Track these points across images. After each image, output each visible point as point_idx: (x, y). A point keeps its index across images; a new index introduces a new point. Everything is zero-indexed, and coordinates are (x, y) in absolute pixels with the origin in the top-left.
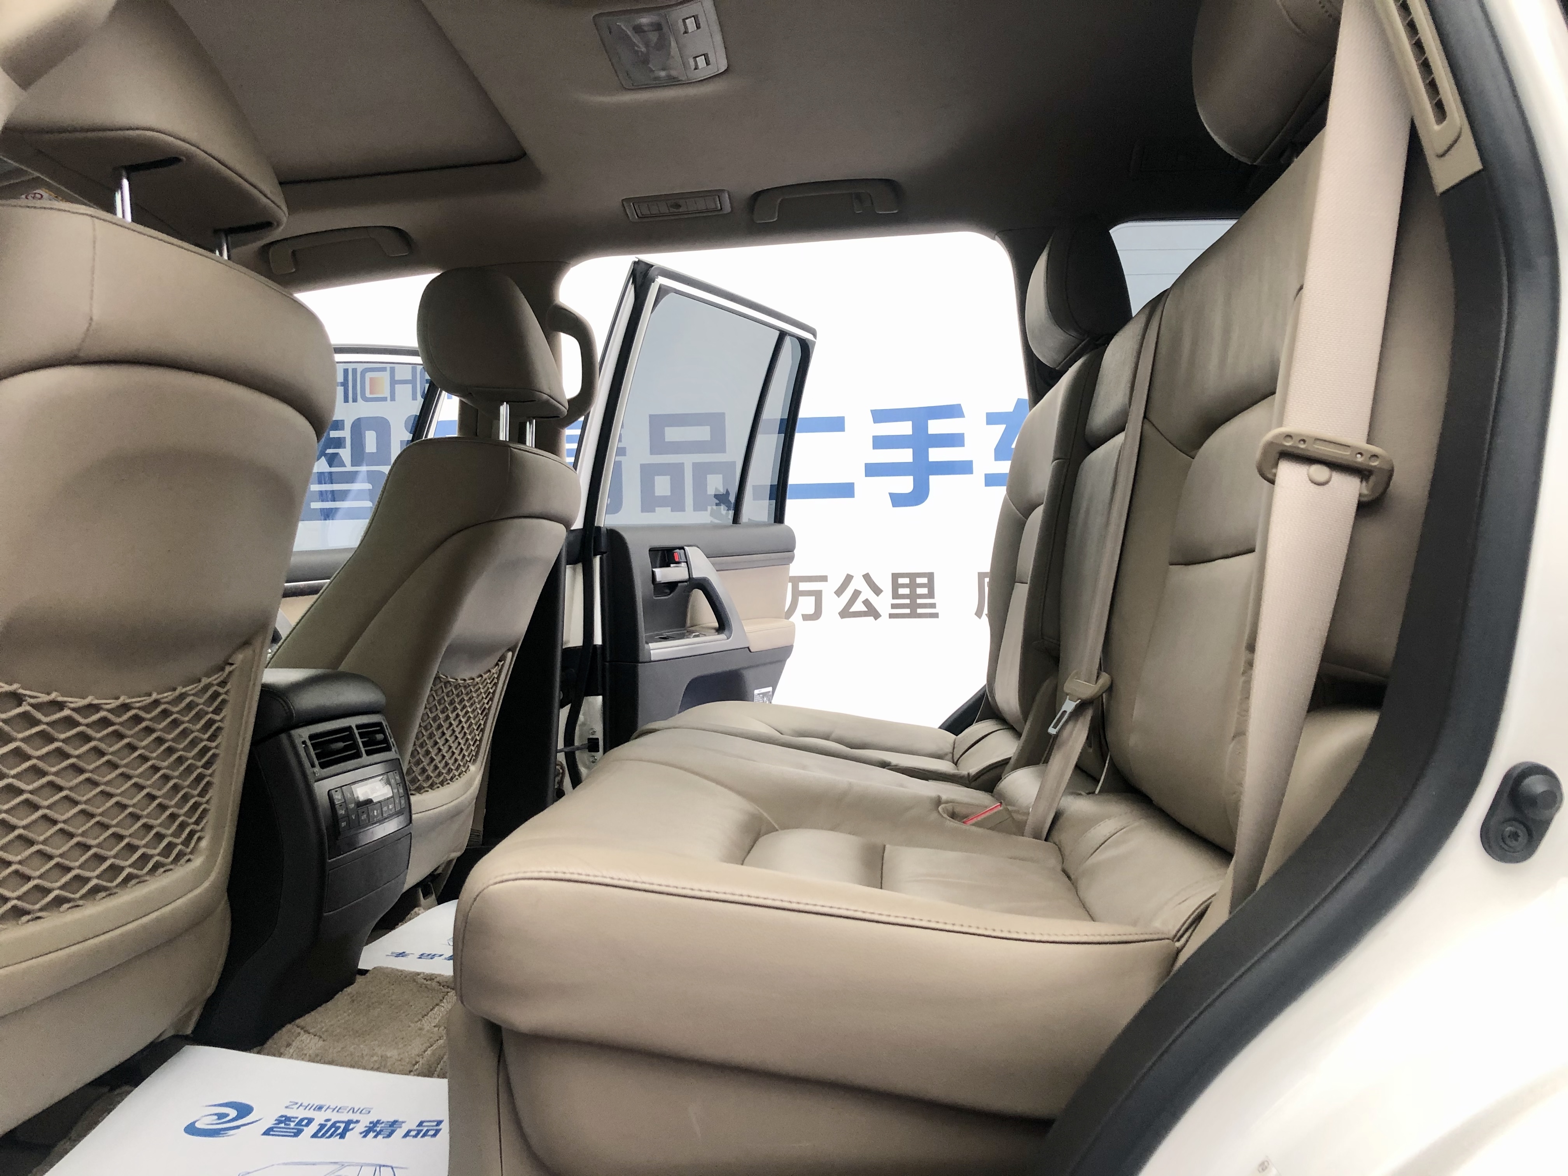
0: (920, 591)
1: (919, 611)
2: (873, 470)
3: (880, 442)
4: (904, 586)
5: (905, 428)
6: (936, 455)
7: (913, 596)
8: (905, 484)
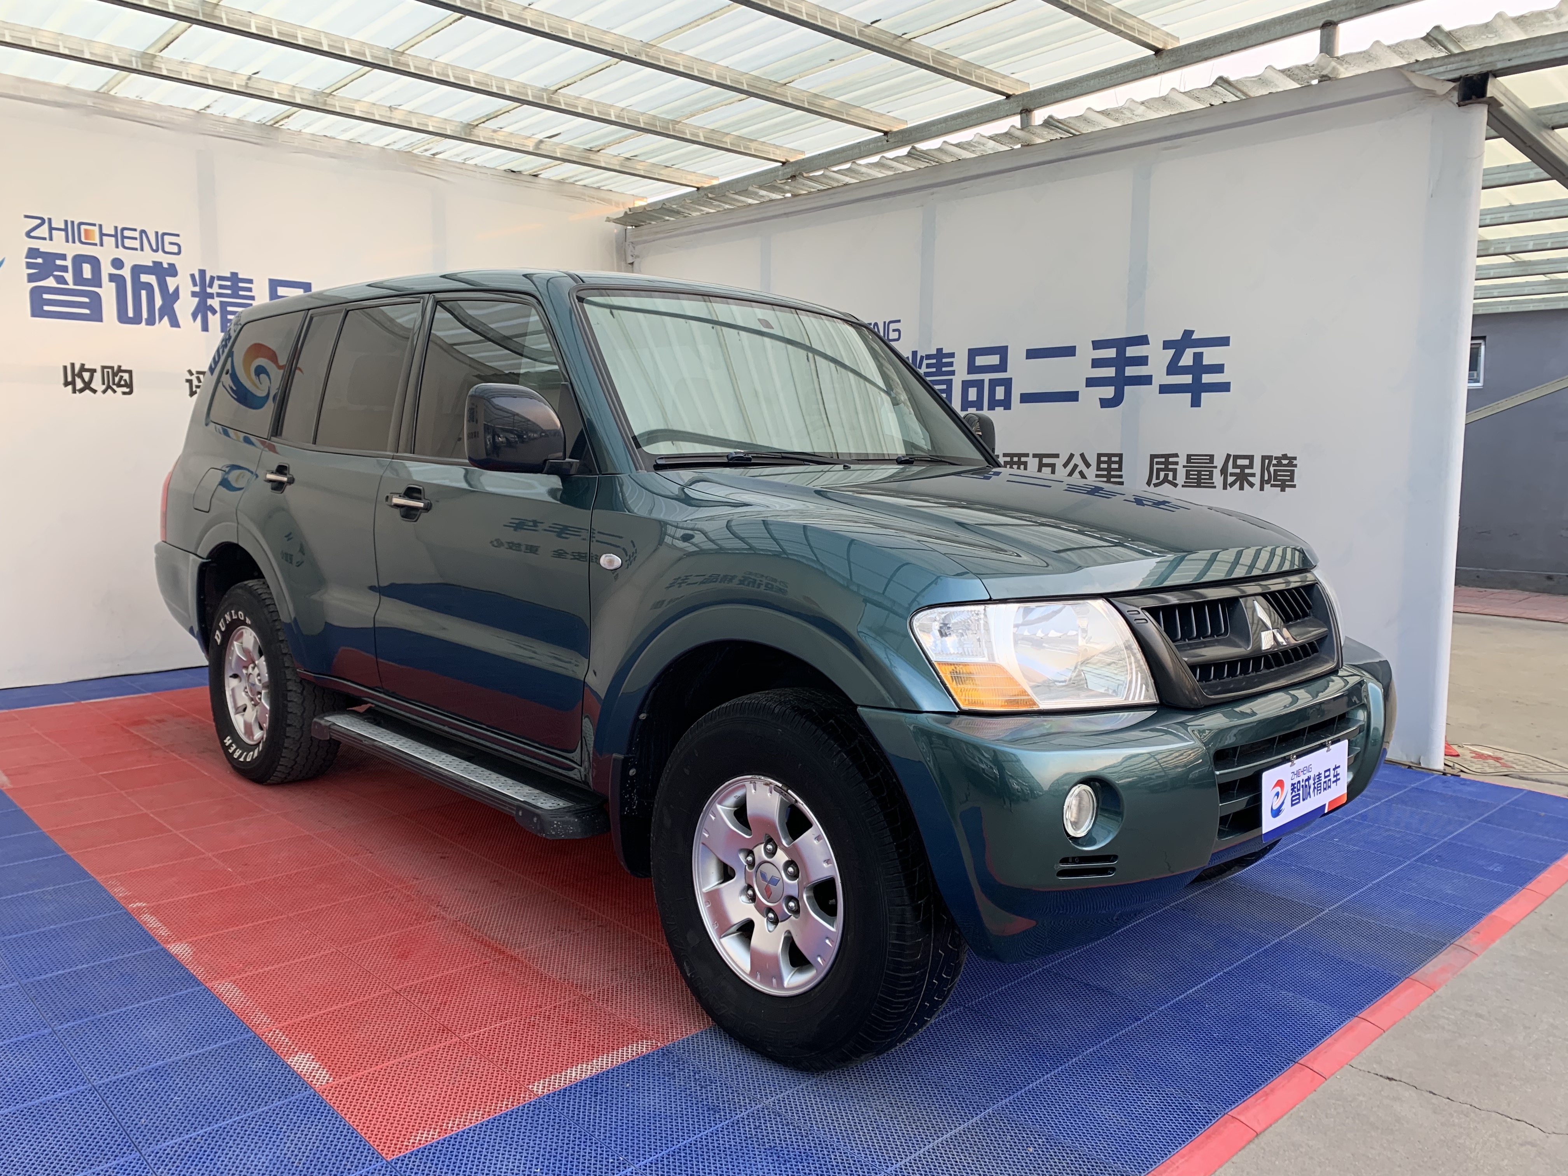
0: (1114, 466)
1: (1112, 480)
2: (1091, 382)
3: (1097, 363)
4: (1104, 462)
5: (1111, 353)
6: (1130, 371)
7: (1109, 469)
8: (1109, 392)
